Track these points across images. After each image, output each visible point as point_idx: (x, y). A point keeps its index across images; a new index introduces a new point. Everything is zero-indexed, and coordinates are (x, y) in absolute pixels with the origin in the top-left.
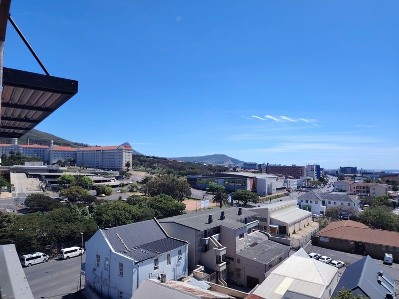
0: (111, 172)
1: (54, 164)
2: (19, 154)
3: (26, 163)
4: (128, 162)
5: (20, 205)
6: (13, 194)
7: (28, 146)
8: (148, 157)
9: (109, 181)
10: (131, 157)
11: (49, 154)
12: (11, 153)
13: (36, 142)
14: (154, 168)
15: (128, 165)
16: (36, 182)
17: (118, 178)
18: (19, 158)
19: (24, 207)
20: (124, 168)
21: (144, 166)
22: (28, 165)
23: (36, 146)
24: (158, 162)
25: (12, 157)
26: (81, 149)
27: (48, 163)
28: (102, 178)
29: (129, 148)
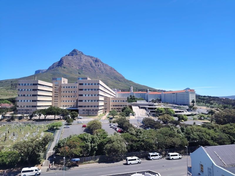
0: (183, 106)
1: (150, 102)
2: (133, 97)
3: (137, 101)
4: (193, 100)
5: (140, 123)
6: (135, 117)
7: (137, 92)
8: (204, 96)
9: (183, 112)
10: (195, 97)
11: (147, 96)
12: (131, 96)
13: (140, 90)
14: (212, 104)
15: (193, 102)
16: (144, 111)
17: (188, 110)
18: (134, 99)
19: (142, 124)
20: (191, 104)
21: (203, 102)
22: (138, 102)
23: (140, 92)
24: (214, 100)
25: (131, 98)
26: (164, 93)
27: (147, 101)
28: (178, 110)
29: (193, 91)
